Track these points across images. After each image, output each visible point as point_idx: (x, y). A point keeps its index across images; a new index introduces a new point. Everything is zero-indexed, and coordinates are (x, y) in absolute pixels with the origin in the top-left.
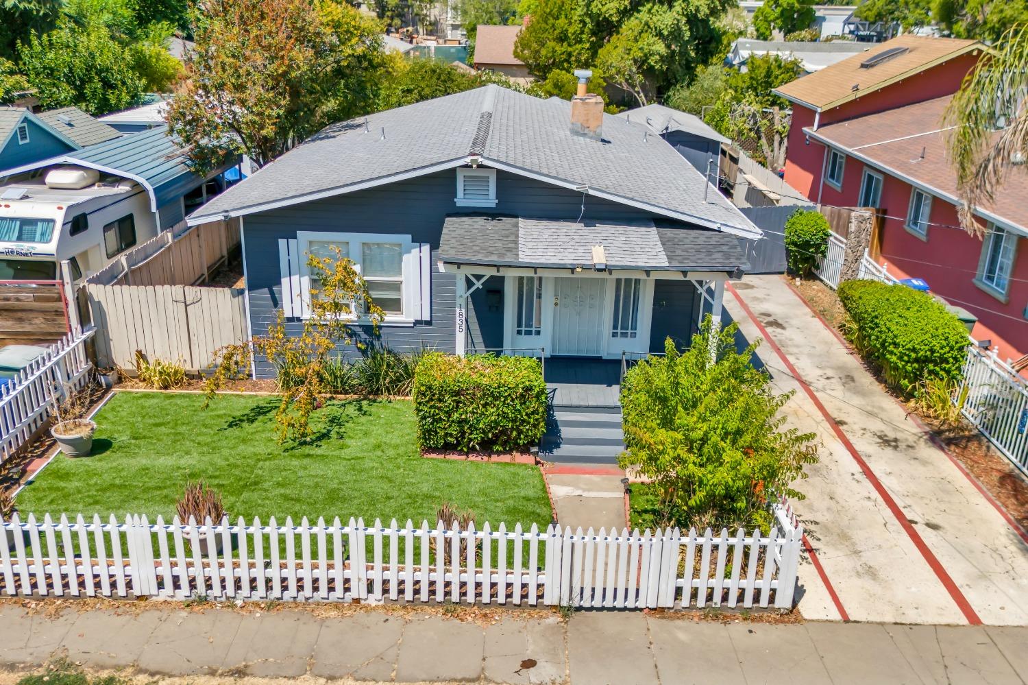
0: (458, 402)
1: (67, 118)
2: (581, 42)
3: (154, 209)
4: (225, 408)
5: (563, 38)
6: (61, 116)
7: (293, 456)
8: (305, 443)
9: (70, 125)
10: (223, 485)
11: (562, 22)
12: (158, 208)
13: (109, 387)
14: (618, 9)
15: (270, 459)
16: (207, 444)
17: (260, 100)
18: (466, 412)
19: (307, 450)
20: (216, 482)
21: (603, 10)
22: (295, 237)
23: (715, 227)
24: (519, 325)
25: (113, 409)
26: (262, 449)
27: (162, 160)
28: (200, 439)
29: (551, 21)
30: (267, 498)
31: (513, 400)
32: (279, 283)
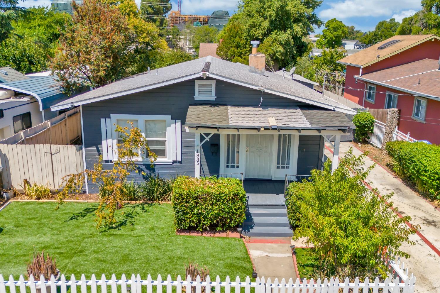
0: (197, 203)
1: (5, 71)
2: (246, 48)
3: (41, 109)
4: (70, 209)
5: (238, 46)
6: (2, 70)
7: (105, 235)
8: (112, 228)
9: (6, 74)
10: (62, 253)
11: (237, 39)
12: (43, 109)
13: (8, 199)
14: (262, 33)
15: (91, 237)
16: (56, 229)
18: (201, 209)
19: (112, 231)
20: (58, 251)
21: (256, 33)
22: (110, 118)
23: (331, 108)
25: (8, 211)
26: (86, 231)
28: (54, 226)
29: (233, 39)
30: (87, 260)
31: (227, 201)
32: (101, 144)
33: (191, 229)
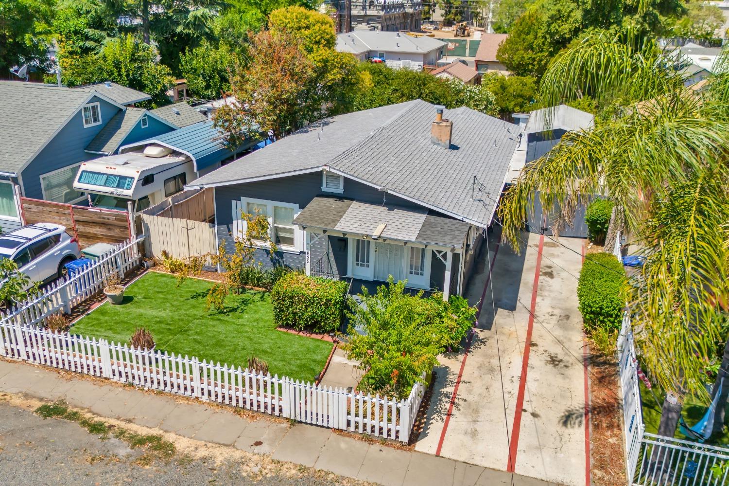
0: (293, 303)
1: (176, 110)
2: (542, 51)
3: (195, 171)
4: (195, 287)
5: (531, 47)
6: (174, 109)
7: (212, 319)
8: (222, 313)
9: (178, 114)
10: (170, 329)
11: (530, 37)
12: (198, 170)
13: (148, 268)
14: (570, 30)
15: (200, 319)
16: (176, 306)
17: (264, 111)
18: (298, 308)
19: (221, 317)
20: (168, 327)
21: (560, 29)
22: (240, 200)
23: (460, 218)
24: (358, 260)
25: (143, 281)
26: (199, 312)
27: (209, 142)
28: (175, 303)
29: (523, 36)
30: (187, 339)
31: (321, 305)
32: (232, 223)
33: (288, 327)
